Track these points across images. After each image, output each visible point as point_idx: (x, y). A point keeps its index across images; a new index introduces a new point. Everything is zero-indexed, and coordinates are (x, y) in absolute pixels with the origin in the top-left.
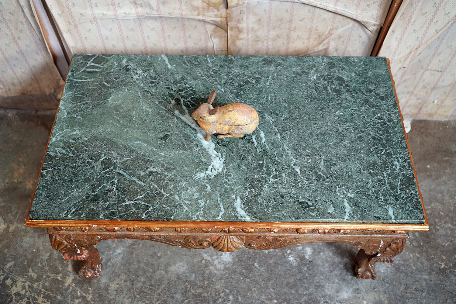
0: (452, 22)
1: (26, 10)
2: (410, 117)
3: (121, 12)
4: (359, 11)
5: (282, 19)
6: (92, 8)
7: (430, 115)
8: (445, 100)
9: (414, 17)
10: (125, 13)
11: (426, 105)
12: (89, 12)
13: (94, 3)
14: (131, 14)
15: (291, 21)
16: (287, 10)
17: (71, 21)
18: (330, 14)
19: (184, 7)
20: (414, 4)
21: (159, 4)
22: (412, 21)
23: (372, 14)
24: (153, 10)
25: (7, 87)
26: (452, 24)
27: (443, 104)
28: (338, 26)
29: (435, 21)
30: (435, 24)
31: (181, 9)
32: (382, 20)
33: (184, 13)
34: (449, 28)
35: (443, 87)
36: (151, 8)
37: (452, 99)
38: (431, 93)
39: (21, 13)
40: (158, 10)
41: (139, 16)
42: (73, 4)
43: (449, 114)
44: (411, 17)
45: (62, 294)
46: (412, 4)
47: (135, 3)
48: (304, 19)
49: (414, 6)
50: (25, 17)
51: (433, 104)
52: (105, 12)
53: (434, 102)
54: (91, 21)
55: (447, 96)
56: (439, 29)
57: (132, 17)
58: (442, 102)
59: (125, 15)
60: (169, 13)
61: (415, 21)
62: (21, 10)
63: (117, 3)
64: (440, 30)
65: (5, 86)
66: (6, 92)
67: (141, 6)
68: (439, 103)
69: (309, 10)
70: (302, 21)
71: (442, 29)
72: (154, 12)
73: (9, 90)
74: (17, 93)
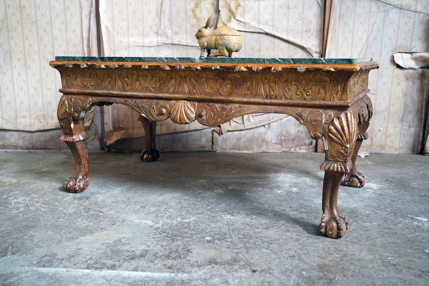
0: (366, 46)
1: (85, 42)
2: (367, 150)
3: (147, 41)
4: (304, 42)
5: (254, 48)
6: (129, 37)
7: (382, 147)
8: (387, 128)
9: (340, 40)
10: (150, 42)
11: (375, 134)
12: (126, 40)
13: (131, 33)
14: (153, 42)
15: (259, 50)
16: (256, 40)
17: (112, 48)
18: (286, 44)
19: (189, 38)
20: (337, 30)
21: (172, 34)
22: (340, 44)
23: (313, 44)
24: (168, 38)
25: (46, 121)
26: (367, 47)
27: (388, 133)
28: (292, 55)
29: (354, 45)
30: (356, 47)
31: (186, 39)
32: (320, 49)
33: (188, 41)
34: (366, 50)
35: (381, 111)
36: (167, 37)
37: (393, 126)
38: (374, 120)
39: (81, 45)
40: (172, 39)
41: (158, 43)
42: (117, 34)
43: (397, 144)
44: (338, 40)
45: (59, 203)
46: (335, 30)
47: (157, 33)
48: (268, 48)
49: (337, 32)
50: (82, 48)
51: (380, 132)
52: (136, 41)
53: (380, 130)
54: (126, 48)
55: (388, 123)
56: (359, 52)
57: (154, 44)
58: (387, 130)
59: (149, 43)
60: (179, 41)
61: (341, 45)
62: (81, 42)
63: (145, 34)
64: (361, 53)
65: (45, 120)
66: (44, 125)
67: (161, 36)
68: (385, 132)
69: (271, 40)
70: (267, 50)
71: (362, 52)
72: (169, 40)
73: (47, 123)
74: (52, 126)
